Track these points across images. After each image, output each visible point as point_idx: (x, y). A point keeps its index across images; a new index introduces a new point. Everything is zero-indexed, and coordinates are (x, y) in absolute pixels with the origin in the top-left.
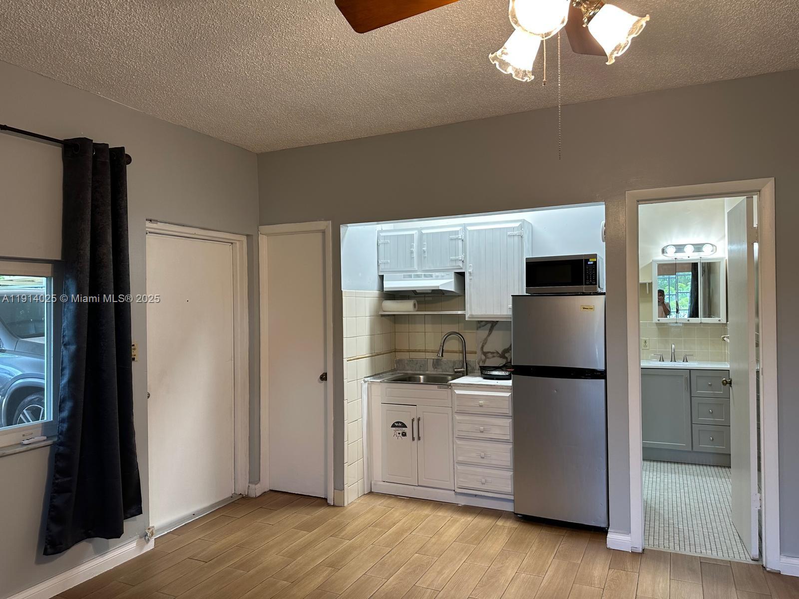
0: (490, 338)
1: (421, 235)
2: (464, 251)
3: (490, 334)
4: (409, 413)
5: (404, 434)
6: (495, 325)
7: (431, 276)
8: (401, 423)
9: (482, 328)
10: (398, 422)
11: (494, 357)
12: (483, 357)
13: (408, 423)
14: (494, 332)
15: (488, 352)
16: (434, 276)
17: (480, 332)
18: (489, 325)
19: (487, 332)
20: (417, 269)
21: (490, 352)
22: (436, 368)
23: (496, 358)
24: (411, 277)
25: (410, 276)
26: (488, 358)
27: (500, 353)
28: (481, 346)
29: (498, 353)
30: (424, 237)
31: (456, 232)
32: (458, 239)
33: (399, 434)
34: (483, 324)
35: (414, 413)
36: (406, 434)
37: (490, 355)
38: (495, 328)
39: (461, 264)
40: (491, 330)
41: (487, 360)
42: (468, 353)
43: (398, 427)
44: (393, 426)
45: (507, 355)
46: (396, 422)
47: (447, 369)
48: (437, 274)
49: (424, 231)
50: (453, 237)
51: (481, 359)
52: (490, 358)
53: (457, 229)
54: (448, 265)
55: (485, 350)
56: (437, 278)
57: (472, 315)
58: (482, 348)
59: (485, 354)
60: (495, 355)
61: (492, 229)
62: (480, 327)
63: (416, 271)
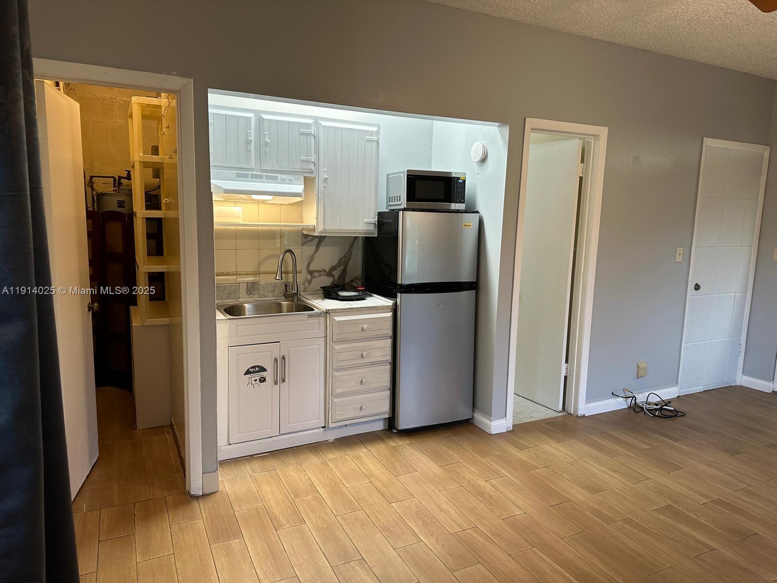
0: (316, 255)
1: (260, 121)
2: (317, 152)
3: (317, 250)
4: (270, 352)
5: (263, 380)
6: (323, 240)
7: (276, 178)
8: (258, 366)
9: (308, 244)
10: (254, 367)
11: (320, 275)
12: (309, 277)
13: (268, 365)
14: (321, 248)
15: (315, 271)
16: (279, 178)
17: (305, 248)
18: (316, 241)
19: (314, 248)
20: (254, 167)
21: (316, 271)
22: (250, 294)
23: (323, 276)
24: (248, 177)
25: (246, 176)
26: (314, 277)
27: (327, 271)
28: (306, 264)
29: (325, 271)
30: (266, 125)
31: (308, 126)
32: (310, 134)
33: (256, 380)
34: (309, 238)
35: (276, 351)
36: (265, 379)
37: (316, 274)
38: (322, 243)
39: (312, 167)
40: (318, 246)
41: (313, 279)
42: (298, 273)
43: (254, 372)
44: (248, 372)
45: (334, 273)
46: (251, 368)
47: (266, 294)
48: (283, 176)
49: (265, 117)
50: (304, 132)
51: (307, 279)
52: (317, 278)
53: (310, 121)
54: (298, 166)
55: (311, 268)
56: (283, 181)
57: (326, 230)
58: (308, 266)
59: (311, 273)
60: (322, 273)
61: (350, 129)
62: (306, 243)
63: (252, 170)
